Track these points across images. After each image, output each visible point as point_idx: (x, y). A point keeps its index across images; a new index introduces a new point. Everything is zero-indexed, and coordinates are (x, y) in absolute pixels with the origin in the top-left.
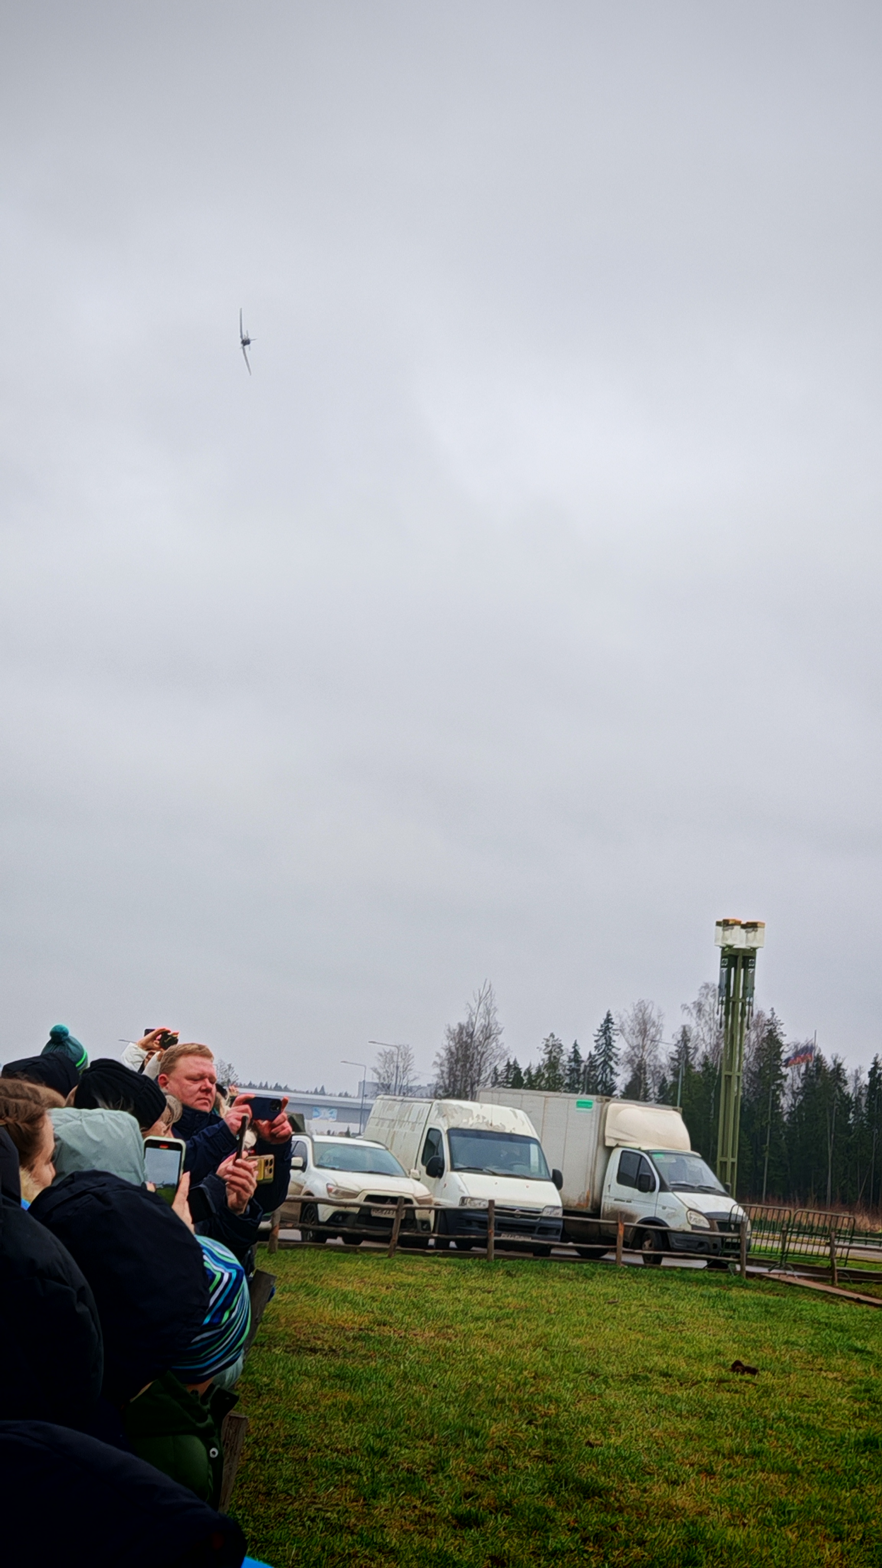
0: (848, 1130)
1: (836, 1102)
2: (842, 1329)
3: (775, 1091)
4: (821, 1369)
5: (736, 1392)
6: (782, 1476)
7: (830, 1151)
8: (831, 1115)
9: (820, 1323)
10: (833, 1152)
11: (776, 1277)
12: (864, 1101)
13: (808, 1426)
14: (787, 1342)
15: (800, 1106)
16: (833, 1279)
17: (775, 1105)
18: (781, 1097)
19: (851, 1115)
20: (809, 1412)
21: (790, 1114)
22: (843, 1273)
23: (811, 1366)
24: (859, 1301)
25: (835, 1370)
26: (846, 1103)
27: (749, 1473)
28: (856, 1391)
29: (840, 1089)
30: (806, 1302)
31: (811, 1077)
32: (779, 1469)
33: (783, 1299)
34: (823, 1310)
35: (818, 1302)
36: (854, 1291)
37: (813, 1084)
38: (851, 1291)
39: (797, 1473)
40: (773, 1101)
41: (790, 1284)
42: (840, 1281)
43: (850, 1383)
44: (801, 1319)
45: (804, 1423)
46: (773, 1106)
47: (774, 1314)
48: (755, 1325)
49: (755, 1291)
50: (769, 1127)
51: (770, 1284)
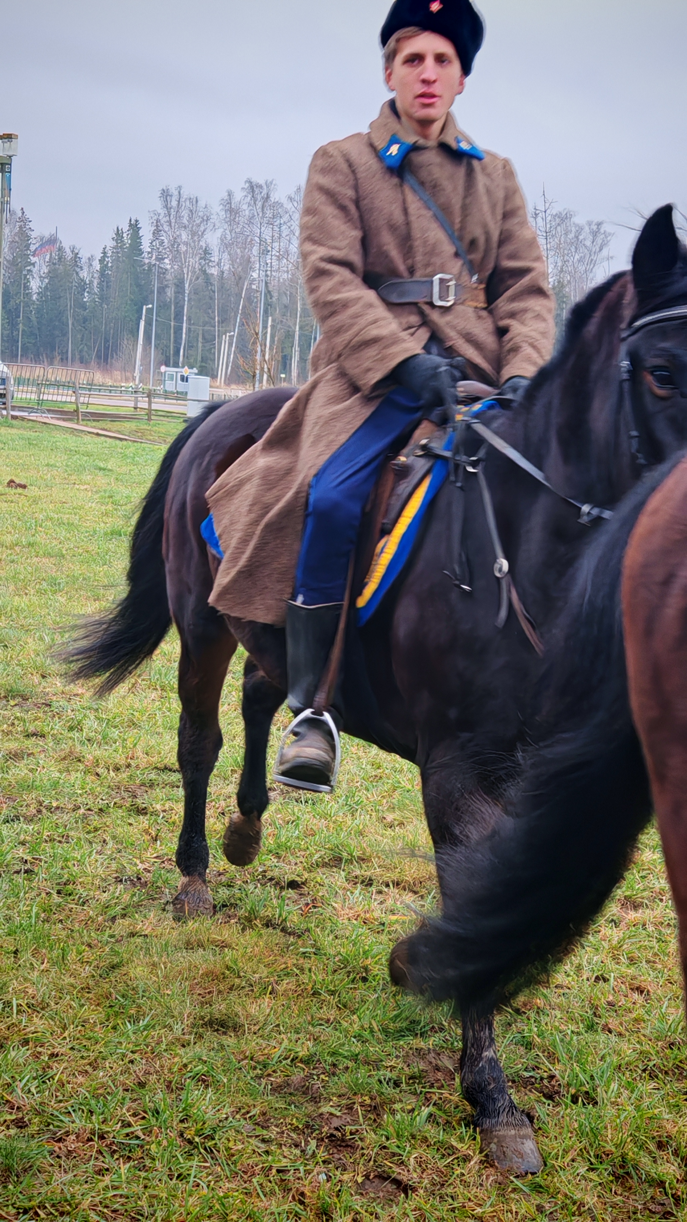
0: (83, 306)
1: (74, 284)
2: (88, 454)
3: (25, 276)
4: (75, 484)
5: (12, 502)
6: (51, 559)
7: (70, 323)
8: (70, 293)
9: (71, 451)
10: (73, 324)
11: (34, 418)
12: (96, 282)
13: (68, 524)
14: (47, 465)
15: (46, 288)
16: (78, 419)
17: (26, 287)
18: (31, 280)
19: (86, 294)
20: (68, 513)
21: (38, 294)
22: (86, 414)
23: (67, 481)
24: (98, 434)
25: (85, 484)
26: (82, 286)
27: (27, 558)
28: (102, 497)
29: (77, 273)
30: (59, 436)
31: (54, 264)
32: (49, 554)
33: (41, 435)
34: (72, 442)
35: (67, 436)
36: (94, 427)
37: (55, 270)
38: (92, 427)
39: (63, 556)
40: (25, 284)
41: (45, 423)
42: (83, 420)
43: (96, 492)
44: (57, 448)
45: (66, 521)
46: (24, 287)
47: (36, 445)
48: (21, 454)
49: (19, 429)
50: (22, 304)
51: (30, 424)
